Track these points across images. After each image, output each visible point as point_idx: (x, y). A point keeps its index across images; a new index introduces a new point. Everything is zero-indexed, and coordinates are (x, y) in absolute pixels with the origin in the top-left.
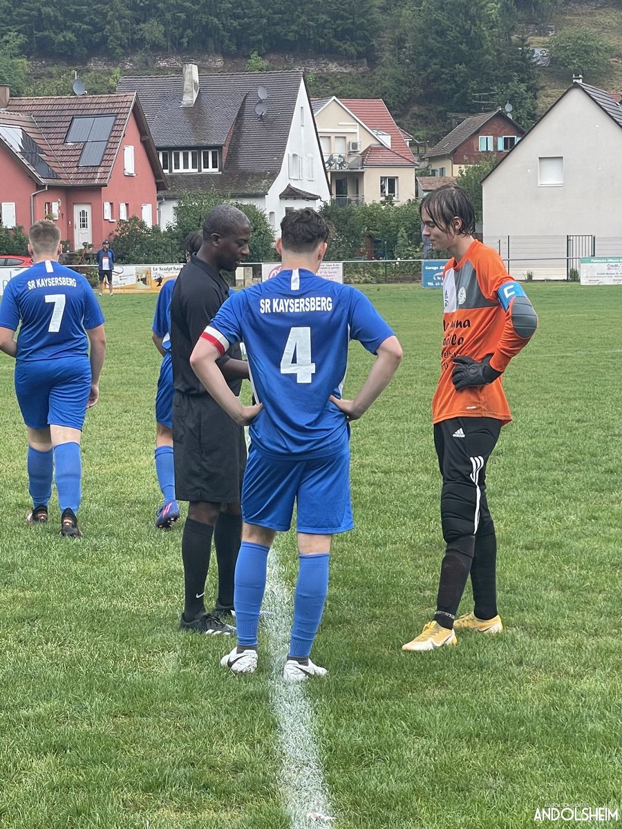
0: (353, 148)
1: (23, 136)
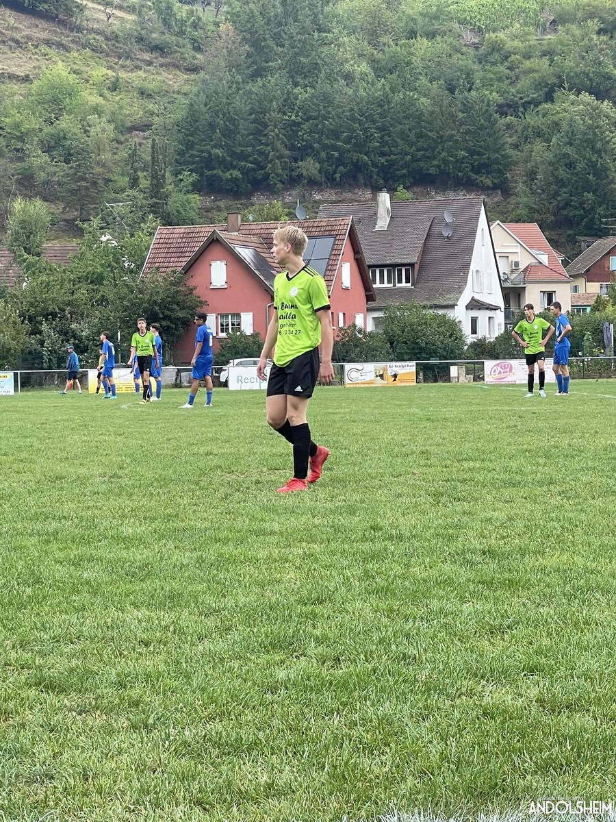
0: (515, 266)
1: (257, 255)
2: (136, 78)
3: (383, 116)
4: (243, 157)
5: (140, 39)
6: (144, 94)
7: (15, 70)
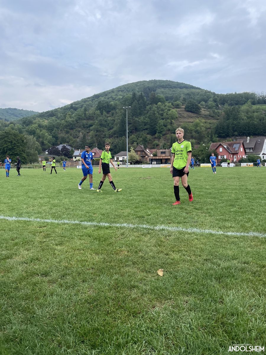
1: (227, 147)
2: (209, 121)
3: (248, 125)
4: (225, 132)
5: (210, 115)
6: (210, 123)
7: (191, 121)
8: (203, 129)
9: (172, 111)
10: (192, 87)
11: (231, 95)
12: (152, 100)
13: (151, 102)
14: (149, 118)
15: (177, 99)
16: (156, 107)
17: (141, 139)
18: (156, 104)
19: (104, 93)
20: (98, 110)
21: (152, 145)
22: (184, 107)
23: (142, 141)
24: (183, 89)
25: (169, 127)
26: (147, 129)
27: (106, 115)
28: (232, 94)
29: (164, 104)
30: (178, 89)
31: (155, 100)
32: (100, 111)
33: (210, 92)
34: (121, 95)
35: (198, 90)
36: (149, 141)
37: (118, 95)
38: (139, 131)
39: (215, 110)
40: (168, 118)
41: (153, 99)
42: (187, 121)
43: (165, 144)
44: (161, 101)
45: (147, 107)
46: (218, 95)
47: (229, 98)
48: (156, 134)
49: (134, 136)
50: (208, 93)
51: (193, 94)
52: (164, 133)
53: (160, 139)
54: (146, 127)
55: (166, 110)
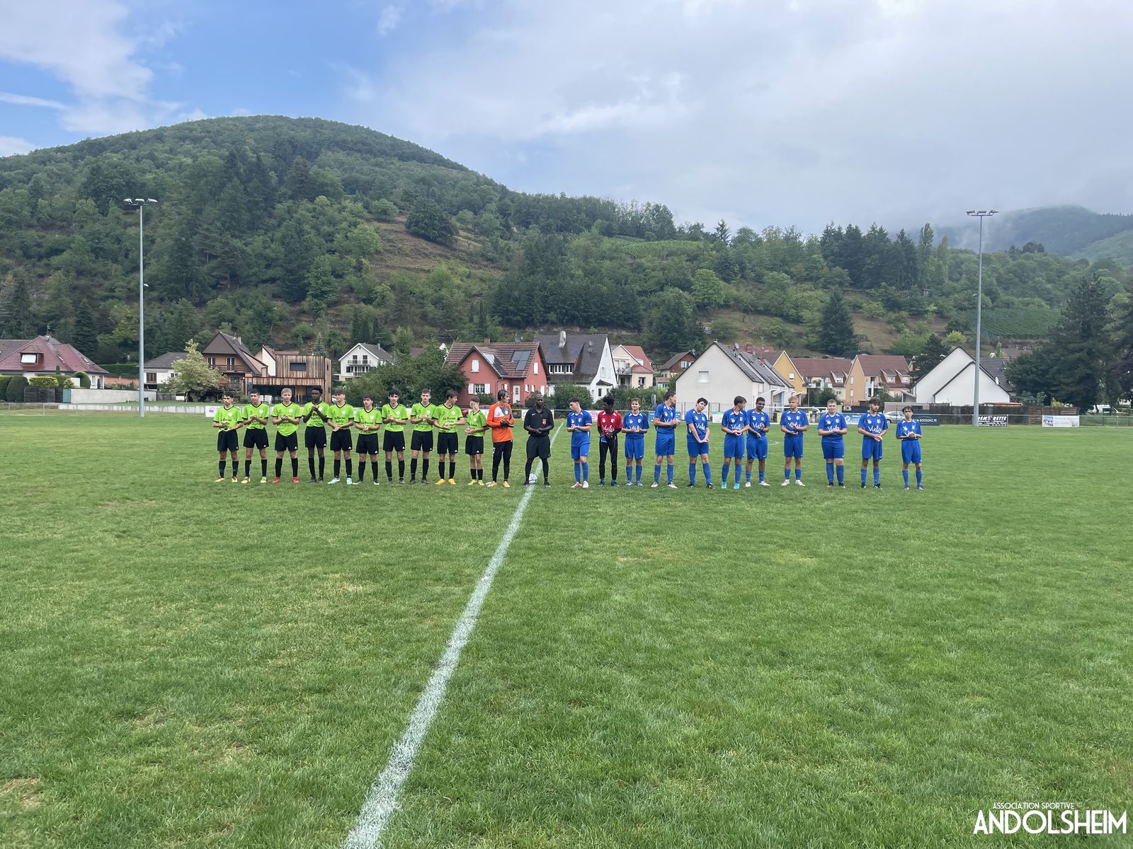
0: (628, 365)
1: (496, 360)
2: (479, 273)
3: (586, 294)
4: (523, 311)
5: (483, 255)
6: (482, 280)
7: (424, 267)
8: (459, 296)
9: (365, 230)
10: (439, 161)
11: (550, 200)
12: (298, 185)
13: (294, 191)
14: (283, 243)
15: (384, 193)
16: (308, 210)
17: (250, 312)
18: (312, 200)
19: (125, 137)
20: (87, 199)
21: (289, 336)
22: (403, 219)
23: (252, 320)
24: (410, 163)
25: (351, 279)
26: (273, 280)
27: (122, 217)
28: (553, 196)
29: (340, 203)
30: (394, 161)
31: (308, 188)
32: (96, 202)
33: (490, 183)
34: (187, 154)
35: (455, 172)
36: (280, 323)
37: (179, 153)
38: (244, 284)
39: (501, 241)
40: (349, 252)
41: (302, 182)
42: (412, 266)
43: (334, 335)
44: (328, 191)
45: (279, 206)
46: (513, 196)
47: (544, 208)
48: (304, 299)
49: (226, 302)
50: (485, 187)
51: (440, 183)
52: (332, 297)
53: (318, 316)
54: (271, 273)
55: (345, 225)
